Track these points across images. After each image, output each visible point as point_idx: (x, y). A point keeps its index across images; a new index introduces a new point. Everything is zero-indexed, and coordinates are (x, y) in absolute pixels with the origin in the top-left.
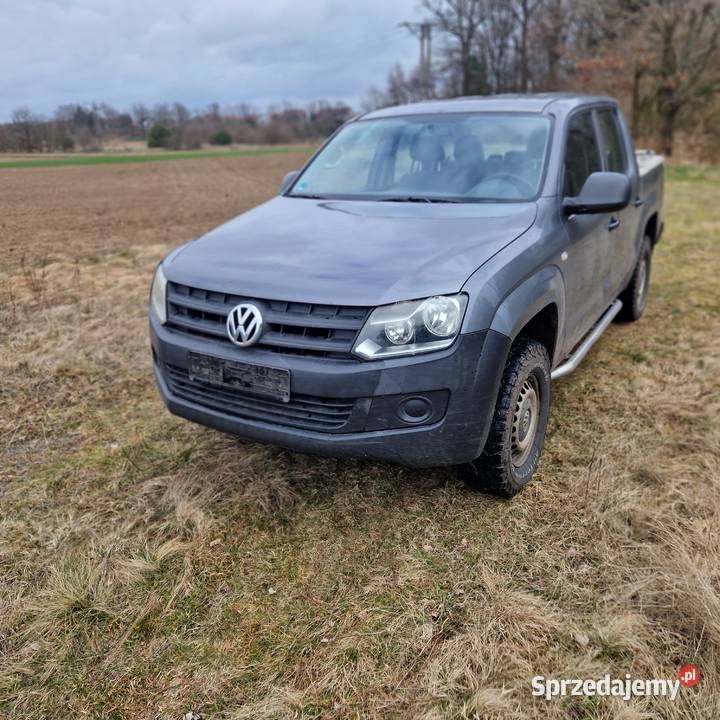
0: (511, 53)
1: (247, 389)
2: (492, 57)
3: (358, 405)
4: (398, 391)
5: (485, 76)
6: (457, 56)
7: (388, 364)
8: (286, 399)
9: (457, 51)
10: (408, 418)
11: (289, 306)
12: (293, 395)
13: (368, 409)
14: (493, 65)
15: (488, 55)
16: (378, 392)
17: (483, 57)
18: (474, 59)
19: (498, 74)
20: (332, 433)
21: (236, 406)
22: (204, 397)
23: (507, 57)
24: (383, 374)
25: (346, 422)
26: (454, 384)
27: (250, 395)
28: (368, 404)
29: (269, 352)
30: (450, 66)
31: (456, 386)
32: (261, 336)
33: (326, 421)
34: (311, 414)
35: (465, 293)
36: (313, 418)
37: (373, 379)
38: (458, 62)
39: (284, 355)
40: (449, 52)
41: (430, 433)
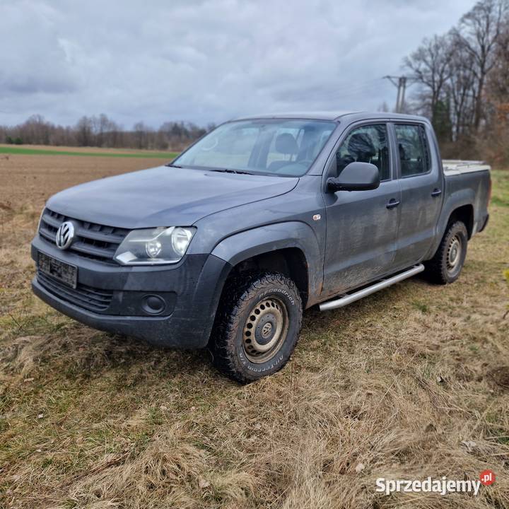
0: (470, 99)
1: (59, 278)
2: (456, 102)
3: (115, 296)
4: (140, 289)
5: (448, 114)
6: (430, 101)
7: (134, 269)
8: (75, 287)
9: (430, 97)
10: (148, 310)
11: (92, 226)
12: (79, 285)
13: (121, 300)
14: (456, 108)
15: (452, 100)
16: (126, 287)
17: (448, 101)
18: (441, 102)
19: (458, 114)
20: (100, 313)
21: (60, 291)
22: (48, 284)
23: (466, 102)
24: (130, 276)
25: (108, 306)
26: (179, 289)
27: (59, 281)
28: (120, 296)
29: (76, 255)
30: (423, 107)
31: (181, 291)
32: (71, 244)
33: (100, 305)
34: (92, 299)
35: (196, 227)
36: (92, 302)
37: (123, 278)
38: (429, 104)
39: (82, 257)
40: (423, 97)
41: (163, 323)
